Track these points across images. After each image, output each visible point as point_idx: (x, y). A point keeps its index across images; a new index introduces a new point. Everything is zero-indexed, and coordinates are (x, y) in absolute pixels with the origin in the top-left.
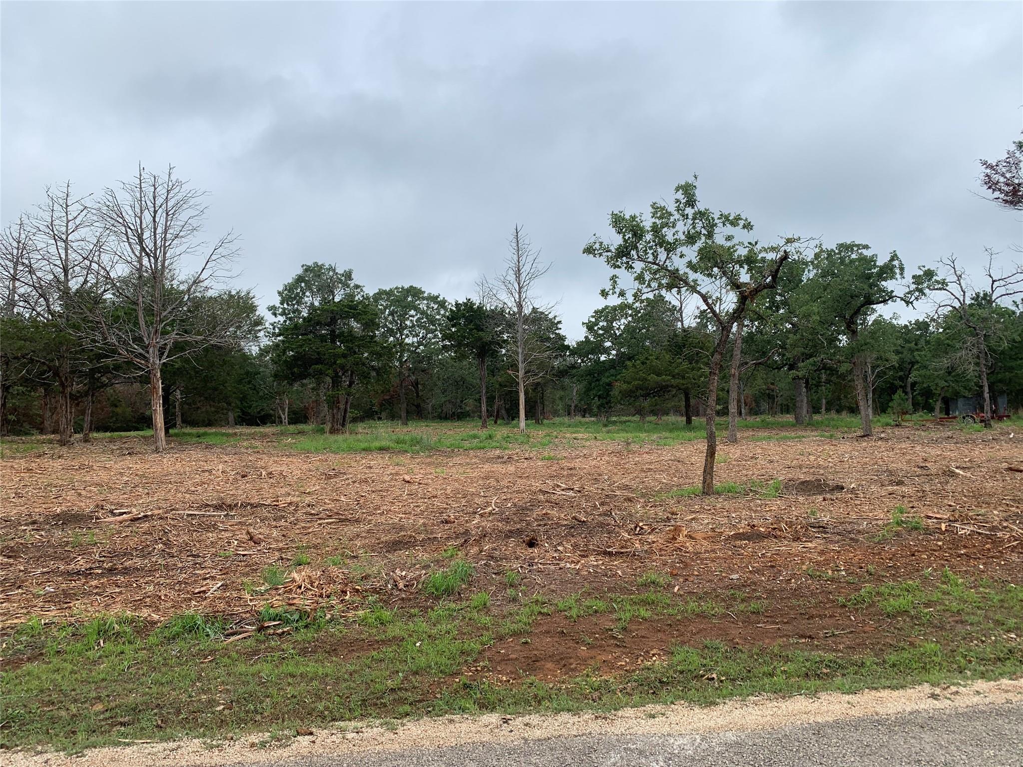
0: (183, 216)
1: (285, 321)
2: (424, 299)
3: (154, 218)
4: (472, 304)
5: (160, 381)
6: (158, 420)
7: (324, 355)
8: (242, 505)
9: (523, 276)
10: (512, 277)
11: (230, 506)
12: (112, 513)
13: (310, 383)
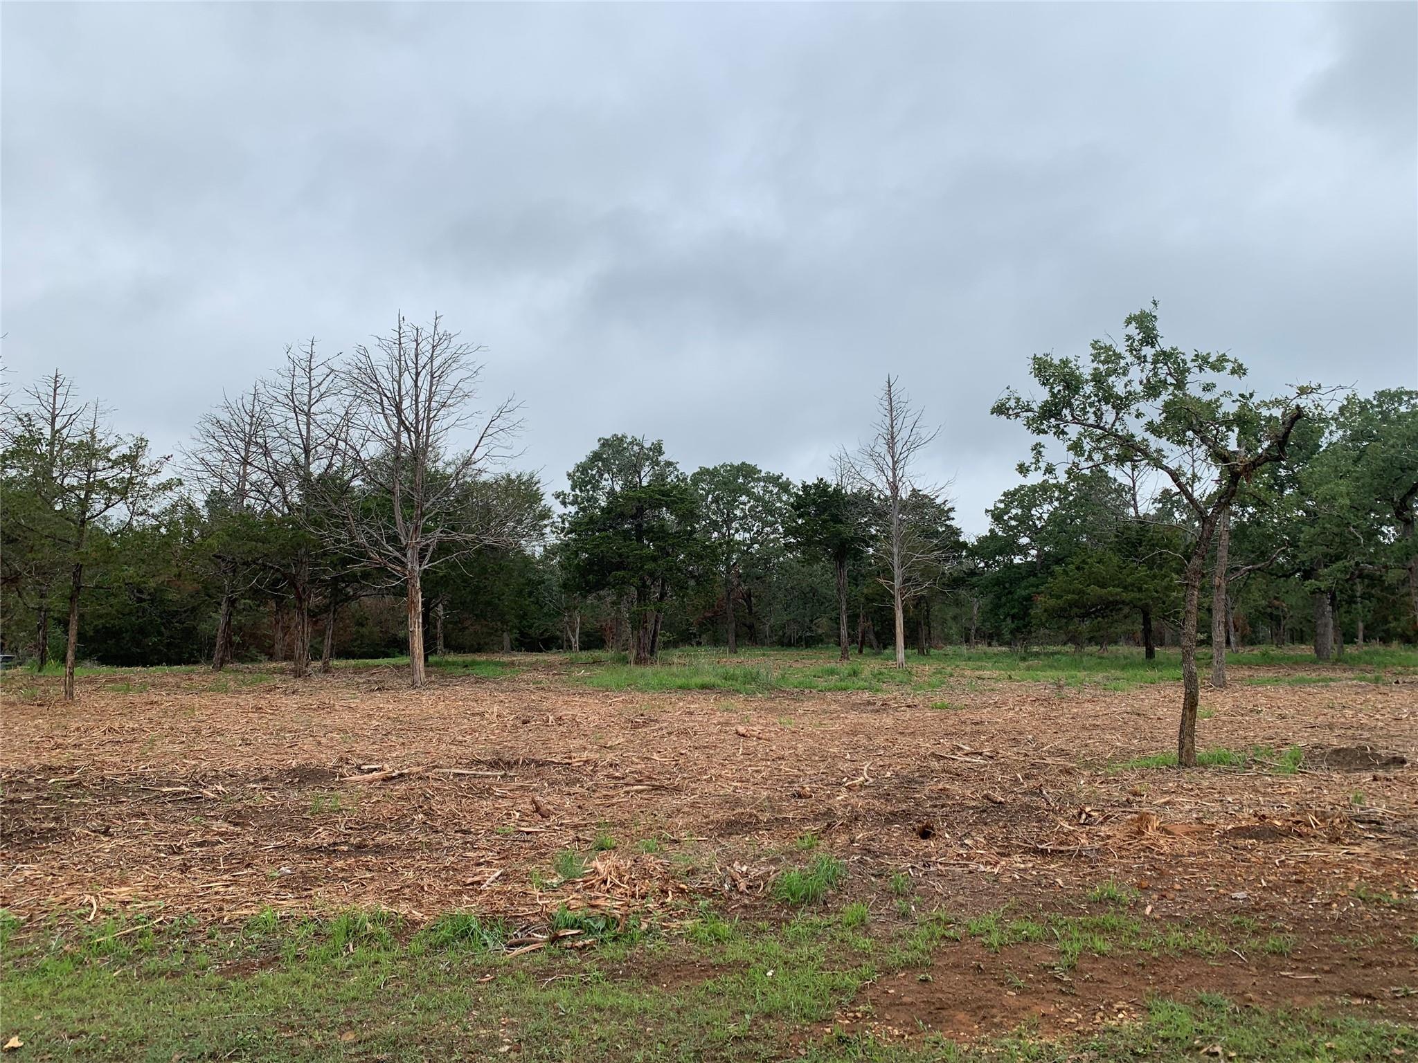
0: (452, 379)
1: (577, 513)
2: (759, 480)
3: (416, 382)
4: (827, 486)
5: (420, 594)
6: (416, 645)
7: (628, 557)
8: (524, 762)
9: (899, 446)
10: (882, 449)
11: (509, 763)
12: (360, 769)
13: (609, 595)
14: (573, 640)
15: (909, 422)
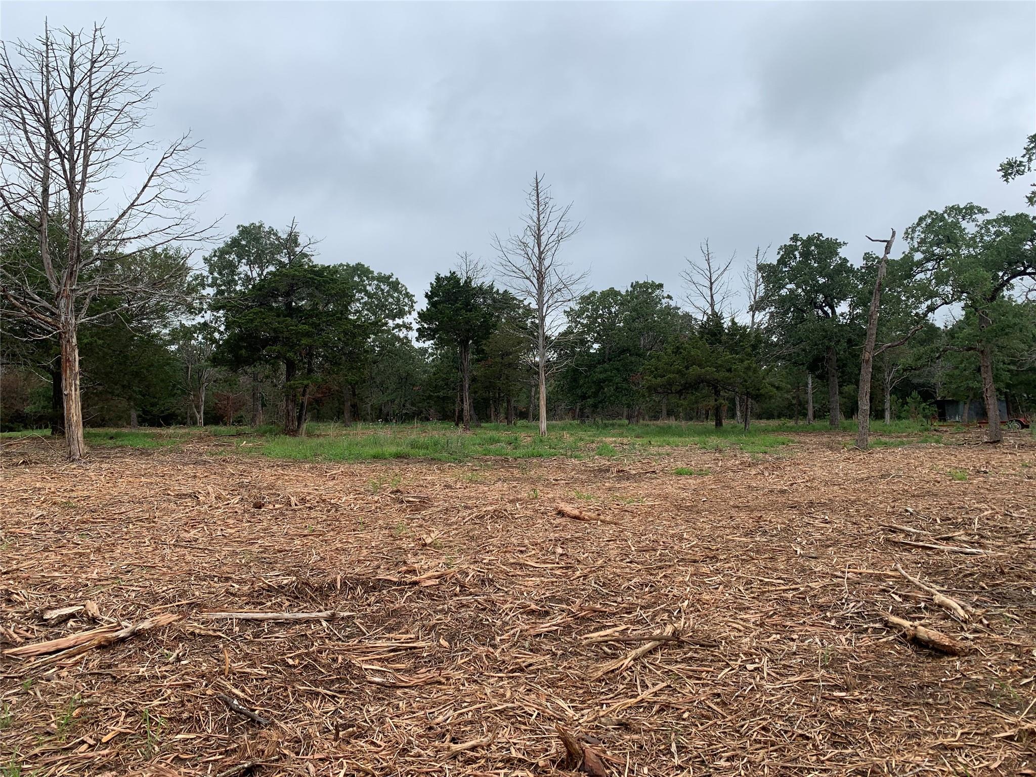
1: (216, 295)
2: (373, 279)
3: (71, 99)
4: (458, 281)
5: (77, 351)
6: (73, 411)
9: (544, 239)
10: (531, 241)
13: (263, 370)
14: (198, 416)
15: (554, 217)
